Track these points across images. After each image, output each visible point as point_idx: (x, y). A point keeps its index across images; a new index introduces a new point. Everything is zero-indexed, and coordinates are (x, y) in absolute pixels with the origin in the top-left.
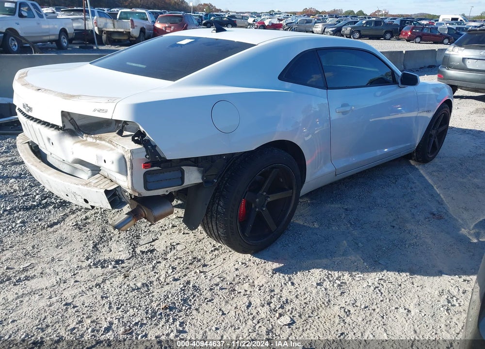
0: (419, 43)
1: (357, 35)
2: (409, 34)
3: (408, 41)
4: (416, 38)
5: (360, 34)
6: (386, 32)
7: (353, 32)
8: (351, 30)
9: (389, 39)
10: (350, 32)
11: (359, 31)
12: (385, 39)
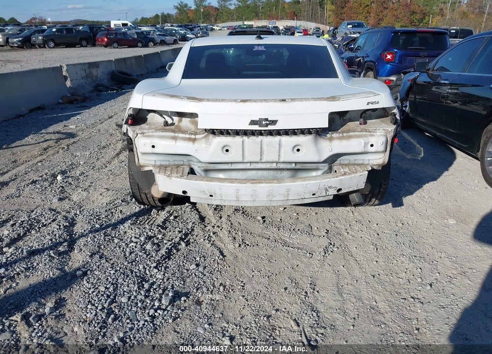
0: (117, 48)
1: (52, 44)
2: (106, 40)
3: (106, 46)
4: (113, 43)
5: (55, 43)
6: (82, 39)
7: (46, 41)
8: (43, 39)
9: (86, 47)
10: (43, 41)
11: (53, 40)
12: (82, 46)
